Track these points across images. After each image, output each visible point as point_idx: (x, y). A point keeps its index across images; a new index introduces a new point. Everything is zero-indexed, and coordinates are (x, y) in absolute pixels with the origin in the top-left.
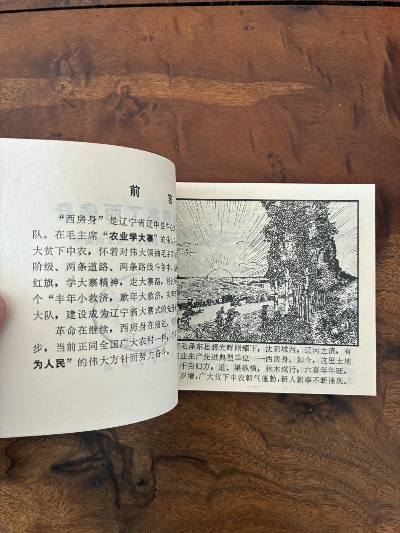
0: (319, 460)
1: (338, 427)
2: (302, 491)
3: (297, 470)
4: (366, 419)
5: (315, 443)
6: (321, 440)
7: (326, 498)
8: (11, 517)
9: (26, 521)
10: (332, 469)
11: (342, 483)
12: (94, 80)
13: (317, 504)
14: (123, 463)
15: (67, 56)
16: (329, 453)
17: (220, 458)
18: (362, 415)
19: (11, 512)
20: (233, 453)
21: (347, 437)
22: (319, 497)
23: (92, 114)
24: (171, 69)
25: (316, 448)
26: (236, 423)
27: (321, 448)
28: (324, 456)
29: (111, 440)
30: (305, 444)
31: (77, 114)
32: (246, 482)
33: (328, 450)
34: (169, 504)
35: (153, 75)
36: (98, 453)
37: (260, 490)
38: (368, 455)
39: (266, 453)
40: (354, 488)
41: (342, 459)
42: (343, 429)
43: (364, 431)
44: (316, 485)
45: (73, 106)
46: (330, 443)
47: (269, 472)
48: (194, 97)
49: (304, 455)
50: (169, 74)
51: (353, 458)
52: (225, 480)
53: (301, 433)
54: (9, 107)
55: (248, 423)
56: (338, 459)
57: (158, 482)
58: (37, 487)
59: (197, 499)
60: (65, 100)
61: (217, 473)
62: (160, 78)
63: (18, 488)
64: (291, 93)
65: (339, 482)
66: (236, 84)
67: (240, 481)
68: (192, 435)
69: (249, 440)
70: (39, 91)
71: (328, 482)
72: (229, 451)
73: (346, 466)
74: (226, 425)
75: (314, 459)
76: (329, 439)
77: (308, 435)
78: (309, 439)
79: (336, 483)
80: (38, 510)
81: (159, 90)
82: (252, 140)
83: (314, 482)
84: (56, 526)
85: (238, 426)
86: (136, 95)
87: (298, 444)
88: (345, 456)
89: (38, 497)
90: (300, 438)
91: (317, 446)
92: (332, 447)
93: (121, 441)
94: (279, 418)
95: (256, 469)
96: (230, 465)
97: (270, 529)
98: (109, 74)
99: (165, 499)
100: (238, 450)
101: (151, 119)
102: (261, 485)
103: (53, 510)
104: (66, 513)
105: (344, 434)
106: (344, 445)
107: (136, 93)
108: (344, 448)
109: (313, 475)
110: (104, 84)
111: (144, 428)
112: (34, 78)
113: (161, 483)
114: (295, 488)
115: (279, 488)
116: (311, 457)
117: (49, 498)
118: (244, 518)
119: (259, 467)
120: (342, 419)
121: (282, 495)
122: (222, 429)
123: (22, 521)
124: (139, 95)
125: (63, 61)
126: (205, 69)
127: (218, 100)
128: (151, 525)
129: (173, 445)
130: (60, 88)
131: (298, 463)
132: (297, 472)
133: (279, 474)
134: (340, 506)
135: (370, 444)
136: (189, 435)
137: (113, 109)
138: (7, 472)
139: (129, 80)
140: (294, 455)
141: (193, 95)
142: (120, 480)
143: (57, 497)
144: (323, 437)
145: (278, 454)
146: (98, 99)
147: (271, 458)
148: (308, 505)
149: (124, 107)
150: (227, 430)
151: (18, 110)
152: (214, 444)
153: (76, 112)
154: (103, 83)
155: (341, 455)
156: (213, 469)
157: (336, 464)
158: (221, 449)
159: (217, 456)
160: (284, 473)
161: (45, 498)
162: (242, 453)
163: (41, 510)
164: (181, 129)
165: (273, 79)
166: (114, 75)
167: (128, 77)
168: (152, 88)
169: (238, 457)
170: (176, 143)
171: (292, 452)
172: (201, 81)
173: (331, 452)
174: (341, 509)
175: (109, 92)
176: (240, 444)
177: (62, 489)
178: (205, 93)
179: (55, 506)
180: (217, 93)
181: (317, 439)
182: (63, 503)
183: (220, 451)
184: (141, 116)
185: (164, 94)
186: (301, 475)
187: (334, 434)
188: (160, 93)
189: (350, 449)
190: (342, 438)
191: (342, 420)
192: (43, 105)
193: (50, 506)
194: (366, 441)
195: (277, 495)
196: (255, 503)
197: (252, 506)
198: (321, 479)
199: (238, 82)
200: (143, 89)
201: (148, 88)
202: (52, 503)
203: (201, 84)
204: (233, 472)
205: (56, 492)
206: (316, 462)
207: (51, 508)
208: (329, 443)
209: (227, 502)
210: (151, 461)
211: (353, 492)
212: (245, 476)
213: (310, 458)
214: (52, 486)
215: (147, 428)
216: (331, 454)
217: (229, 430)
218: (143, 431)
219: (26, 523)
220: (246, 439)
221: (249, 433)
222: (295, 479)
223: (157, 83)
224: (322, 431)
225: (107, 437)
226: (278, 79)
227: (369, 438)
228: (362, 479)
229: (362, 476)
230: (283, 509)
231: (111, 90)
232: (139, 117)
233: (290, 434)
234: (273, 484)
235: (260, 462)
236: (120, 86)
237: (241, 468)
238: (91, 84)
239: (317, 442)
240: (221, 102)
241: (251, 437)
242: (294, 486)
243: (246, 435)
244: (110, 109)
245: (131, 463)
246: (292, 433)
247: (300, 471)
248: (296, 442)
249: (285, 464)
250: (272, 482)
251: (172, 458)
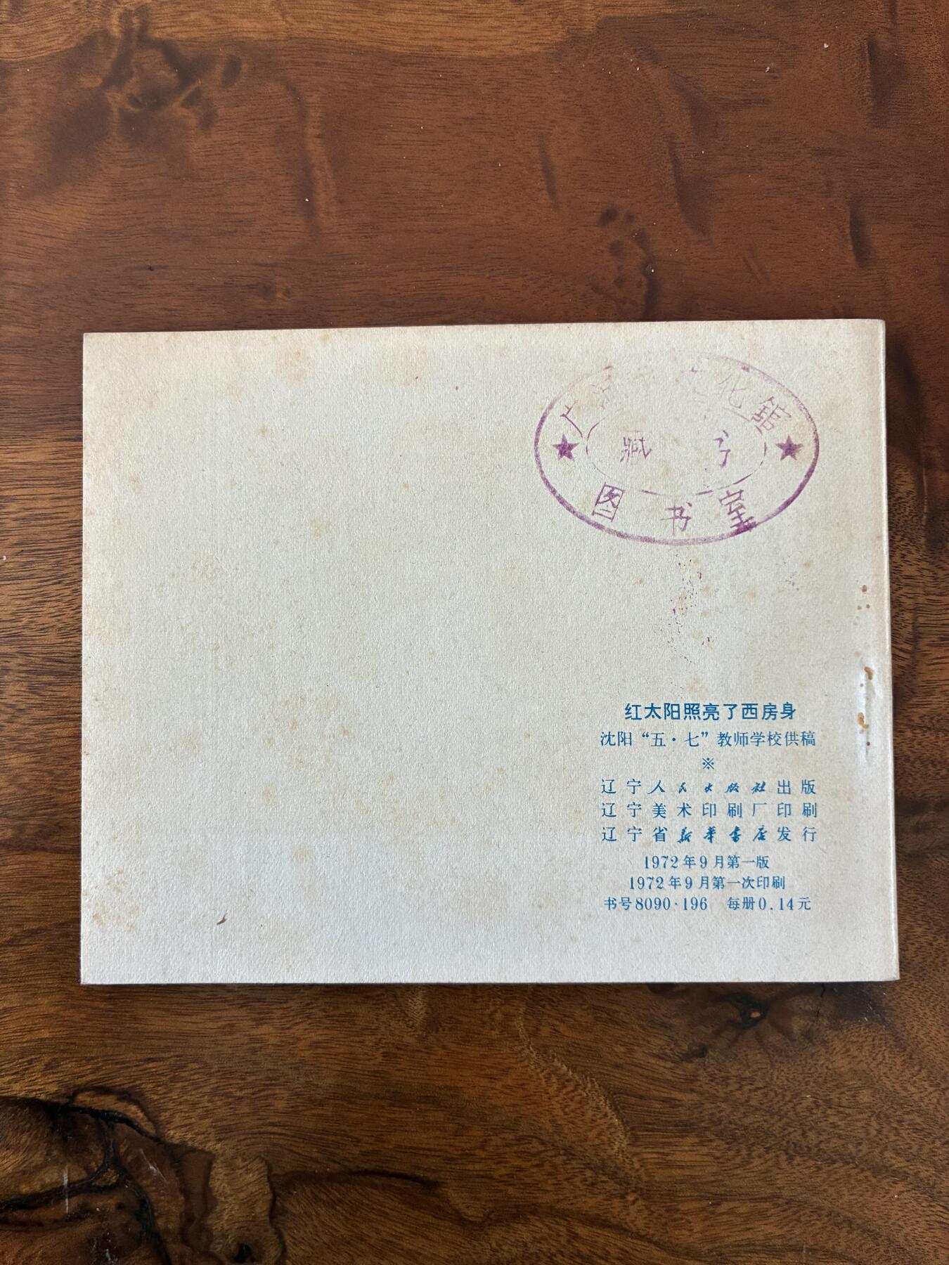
0: (784, 1165)
1: (842, 1064)
2: (734, 1259)
3: (718, 1199)
4: (926, 1034)
5: (772, 1115)
6: (791, 1105)
10: (824, 1190)
11: (855, 1227)
14: (182, 1198)
16: (815, 1142)
17: (482, 1173)
18: (915, 1023)
20: (518, 1154)
21: (870, 1091)
23: (33, 104)
25: (776, 1128)
27: (791, 1130)
28: (799, 1153)
29: (141, 1131)
30: (740, 1119)
32: (563, 1240)
33: (812, 1135)
36: (103, 1170)
38: (933, 1142)
40: (889, 1240)
41: (853, 1158)
42: (856, 1068)
43: (920, 1071)
44: (775, 1237)
46: (818, 1113)
47: (633, 1209)
48: (355, 33)
49: (738, 1151)
51: (888, 1154)
52: (497, 1237)
53: (727, 1085)
55: (562, 1064)
56: (842, 1159)
57: (292, 1250)
61: (471, 1219)
64: (669, 11)
65: (845, 1225)
67: (546, 1239)
68: (391, 1105)
69: (566, 1114)
71: (810, 1229)
72: (508, 1149)
73: (866, 1177)
74: (495, 1072)
75: (770, 1163)
76: (815, 1102)
77: (750, 1091)
78: (753, 1103)
79: (836, 1228)
81: (243, 16)
82: (548, 171)
83: (770, 1229)
86: (168, 35)
87: (720, 1121)
88: (865, 1148)
90: (725, 1100)
91: (780, 1124)
92: (823, 1125)
93: (172, 1132)
94: (657, 1042)
95: (591, 1202)
96: (511, 1190)
100: (536, 1146)
101: (221, 112)
102: (608, 1249)
105: (859, 1084)
106: (860, 1116)
107: (169, 30)
108: (859, 1124)
109: (766, 1210)
111: (241, 1089)
113: (301, 1253)
116: (760, 1157)
119: (600, 1193)
120: (855, 1040)
122: (484, 1082)
124: (184, 36)
127: (436, 39)
129: (334, 1138)
131: (720, 1177)
132: (719, 1204)
133: (662, 1211)
135: (940, 1109)
136: (383, 1107)
137: (97, 85)
140: (709, 1154)
141: (352, 25)
142: (175, 1248)
144: (795, 1095)
145: (659, 1153)
146: (52, 57)
147: (637, 1166)
149: (131, 75)
150: (497, 1087)
152: (458, 1133)
155: (850, 1146)
156: (461, 1207)
157: (836, 1173)
158: (483, 1146)
159: (470, 1167)
160: (678, 1210)
162: (550, 1154)
164: (318, 141)
168: (219, 12)
169: (537, 1166)
170: (306, 188)
171: (701, 1144)
173: (822, 1138)
175: (84, 32)
176: (541, 1129)
178: (392, 18)
180: (432, 18)
181: (778, 1102)
183: (480, 1153)
184: (188, 103)
185: (259, 26)
186: (730, 1212)
187: (829, 1085)
188: (247, 24)
189: (878, 1128)
190: (854, 1096)
191: (853, 1042)
194: (926, 1101)
198: (792, 1220)
200: (193, 16)
201: (206, 12)
204: (519, 1213)
206: (775, 1170)
208: (815, 1111)
210: (267, 1189)
211: (887, 1251)
212: (558, 1224)
213: (756, 1162)
215: (251, 1091)
216: (823, 1146)
217: (505, 1087)
218: (241, 1098)
220: (560, 1113)
221: (567, 1093)
222: (712, 1226)
225: (129, 1122)
227: (934, 1091)
228: (915, 1211)
229: (915, 1204)
231: (91, 26)
232: (183, 105)
233: (692, 1090)
234: (646, 1244)
235: (604, 1178)
236: (121, 10)
237: (545, 1199)
238: (26, 13)
239: (777, 1113)
240: (446, 45)
241: (573, 1106)
242: (710, 1246)
243: (556, 1099)
244: (90, 85)
245: (208, 1199)
246: (701, 1086)
247: (726, 1200)
248: (712, 1114)
249: (682, 1182)
250: (641, 1238)
251: (332, 1178)
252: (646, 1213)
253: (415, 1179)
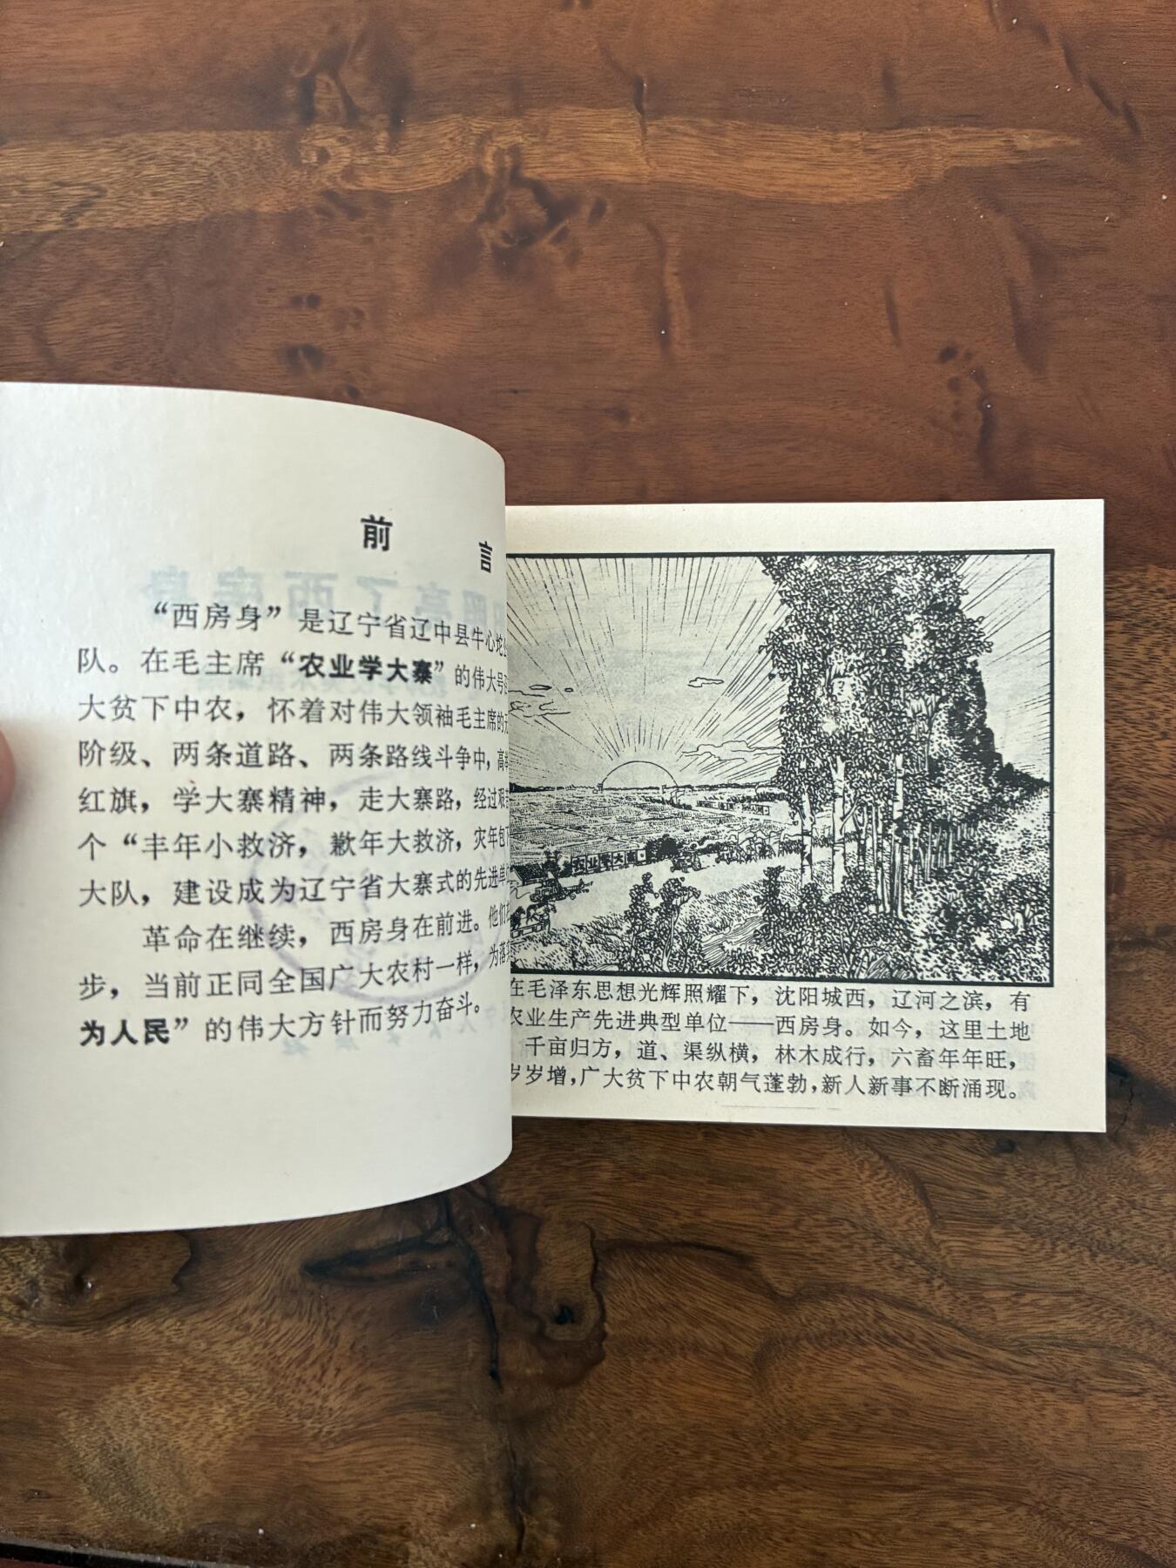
0: (1087, 1261)
1: (1146, 1166)
2: (1035, 1351)
3: (1021, 1290)
5: (1077, 1213)
6: (1096, 1203)
7: (1106, 1370)
8: (187, 1410)
9: (229, 1422)
10: (1128, 1289)
11: (1156, 1328)
12: (413, 132)
13: (1081, 1387)
14: (509, 1259)
15: (333, 62)
16: (1118, 1241)
17: (794, 1251)
19: (186, 1396)
20: (830, 1235)
22: (1086, 1369)
23: (412, 236)
24: (645, 92)
25: (1081, 1225)
26: (840, 1150)
27: (1095, 1227)
28: (1102, 1251)
30: (1045, 1214)
31: (367, 235)
32: (870, 1320)
33: (1115, 1233)
34: (640, 1377)
35: (590, 112)
36: (437, 1227)
37: (911, 1342)
39: (929, 1238)
41: (1156, 1259)
42: (1161, 1171)
44: (1077, 1332)
45: (354, 213)
46: (1122, 1213)
47: (938, 1294)
48: (714, 178)
49: (1043, 1244)
50: (640, 109)
52: (807, 1312)
53: (1034, 1181)
54: (165, 219)
55: (875, 1151)
56: (1144, 1259)
57: (610, 1313)
58: (264, 1324)
59: (723, 1365)
60: (329, 194)
61: (782, 1293)
62: (613, 121)
63: (207, 1325)
64: (1014, 162)
65: (1146, 1325)
66: (844, 136)
67: (853, 1318)
68: (710, 1182)
69: (877, 1199)
70: (253, 167)
71: (1113, 1326)
72: (819, 1230)
73: (1169, 1279)
74: (809, 1156)
75: (1073, 1259)
76: (1119, 1202)
77: (1056, 1188)
78: (1058, 1199)
79: (1138, 1328)
80: (264, 1390)
81: (609, 159)
82: (891, 307)
83: (1072, 1324)
84: (315, 1437)
85: (846, 1160)
86: (539, 175)
87: (1026, 1214)
89: (266, 1351)
90: (1032, 1195)
91: (1084, 1221)
92: (1127, 1225)
93: (502, 1196)
95: (898, 1284)
96: (821, 1269)
97: (938, 1456)
98: (458, 113)
99: (633, 1363)
100: (847, 1229)
101: (586, 250)
102: (913, 1331)
103: (310, 1391)
104: (346, 1396)
105: (1163, 1187)
106: (1163, 1219)
107: (540, 170)
109: (1070, 1304)
110: (444, 144)
112: (238, 130)
113: (619, 1318)
114: (1014, 1340)
115: (966, 1341)
116: (1063, 1251)
117: (297, 1355)
118: (862, 1423)
119: (907, 1277)
120: (1160, 1144)
121: (977, 1360)
122: (800, 1165)
123: (217, 1424)
124: (554, 177)
125: (324, 78)
126: (749, 91)
127: (790, 185)
128: (592, 1435)
130: (314, 159)
131: (1024, 1269)
132: (1023, 1295)
133: (966, 1298)
134: (1148, 1396)
136: (702, 1184)
137: (472, 220)
138: (176, 1280)
139: (519, 128)
140: (1012, 1246)
141: (712, 171)
142: (499, 1307)
143: (320, 1351)
144: (1100, 1195)
145: (965, 1242)
146: (428, 191)
147: (943, 1252)
148: (1052, 1390)
149: (503, 211)
150: (812, 1170)
151: (192, 227)
152: (773, 1212)
153: (362, 230)
154: (441, 141)
155: (1153, 1247)
156: (772, 1281)
157: (1138, 1272)
159: (783, 1244)
160: (983, 1298)
161: (284, 1355)
162: (859, 1236)
163: (275, 1389)
164: (676, 278)
165: (956, 120)
166: (475, 115)
167: (517, 122)
168: (589, 154)
169: (846, 1247)
170: (663, 321)
171: (1006, 1235)
172: (739, 128)
173: (1125, 1237)
174: (1154, 1405)
175: (460, 169)
176: (852, 1212)
177: (337, 1327)
178: (750, 164)
179: (315, 1377)
180: (786, 165)
181: (1083, 1200)
182: (338, 1370)
183: (793, 1232)
184: (558, 239)
185: (625, 169)
186: (1033, 1303)
187: (1134, 1186)
188: (612, 167)
190: (1158, 1198)
191: (1158, 1146)
192: (266, 209)
193: (299, 1379)
195: (960, 1359)
196: (896, 1379)
197: (888, 1388)
198: (1094, 1317)
199: (850, 131)
200: (562, 158)
201: (575, 154)
202: (305, 1369)
203: (737, 137)
204: (830, 1291)
205: (318, 1339)
206: (1078, 1266)
207: (304, 1382)
208: (1119, 1211)
209: (814, 1375)
210: (590, 1255)
212: (865, 1303)
213: (1060, 1256)
214: (306, 1319)
215: (577, 1161)
216: (1125, 1245)
217: (819, 1171)
218: (567, 1168)
219: (231, 1429)
220: (870, 1197)
221: (880, 1180)
222: (1015, 1315)
223: (606, 137)
224: (1097, 1176)
226: (976, 119)
230: (979, 1400)
231: (466, 163)
232: (550, 243)
233: (1000, 1184)
234: (951, 1329)
235: (912, 1263)
236: (494, 149)
237: (856, 1279)
238: (405, 145)
239: (1082, 1210)
240: (799, 191)
241: (884, 1192)
242: (1013, 1336)
243: (868, 1185)
244: (465, 220)
245: (534, 1262)
246: (1008, 1181)
247: (1030, 1291)
248: (1018, 1208)
249: (987, 1271)
250: (947, 1323)
251: (652, 1247)
252: (952, 1298)
253: (730, 1253)
